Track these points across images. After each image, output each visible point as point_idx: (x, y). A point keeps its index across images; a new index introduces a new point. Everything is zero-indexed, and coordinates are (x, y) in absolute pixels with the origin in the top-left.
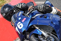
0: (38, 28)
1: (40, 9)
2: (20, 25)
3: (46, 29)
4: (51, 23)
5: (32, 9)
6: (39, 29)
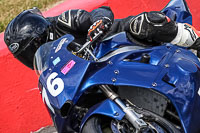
1: (135, 27)
2: (54, 83)
3: (146, 100)
4: (163, 79)
5: (100, 30)
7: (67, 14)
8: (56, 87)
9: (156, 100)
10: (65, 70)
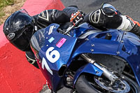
0: (92, 62)
1: (95, 18)
3: (110, 64)
4: (122, 49)
5: (80, 17)
6: (95, 64)
7: (45, 13)
8: (54, 56)
9: (117, 64)
10: (59, 45)
